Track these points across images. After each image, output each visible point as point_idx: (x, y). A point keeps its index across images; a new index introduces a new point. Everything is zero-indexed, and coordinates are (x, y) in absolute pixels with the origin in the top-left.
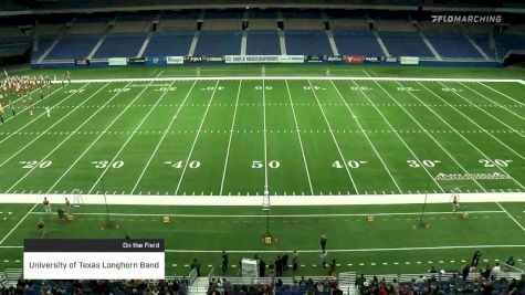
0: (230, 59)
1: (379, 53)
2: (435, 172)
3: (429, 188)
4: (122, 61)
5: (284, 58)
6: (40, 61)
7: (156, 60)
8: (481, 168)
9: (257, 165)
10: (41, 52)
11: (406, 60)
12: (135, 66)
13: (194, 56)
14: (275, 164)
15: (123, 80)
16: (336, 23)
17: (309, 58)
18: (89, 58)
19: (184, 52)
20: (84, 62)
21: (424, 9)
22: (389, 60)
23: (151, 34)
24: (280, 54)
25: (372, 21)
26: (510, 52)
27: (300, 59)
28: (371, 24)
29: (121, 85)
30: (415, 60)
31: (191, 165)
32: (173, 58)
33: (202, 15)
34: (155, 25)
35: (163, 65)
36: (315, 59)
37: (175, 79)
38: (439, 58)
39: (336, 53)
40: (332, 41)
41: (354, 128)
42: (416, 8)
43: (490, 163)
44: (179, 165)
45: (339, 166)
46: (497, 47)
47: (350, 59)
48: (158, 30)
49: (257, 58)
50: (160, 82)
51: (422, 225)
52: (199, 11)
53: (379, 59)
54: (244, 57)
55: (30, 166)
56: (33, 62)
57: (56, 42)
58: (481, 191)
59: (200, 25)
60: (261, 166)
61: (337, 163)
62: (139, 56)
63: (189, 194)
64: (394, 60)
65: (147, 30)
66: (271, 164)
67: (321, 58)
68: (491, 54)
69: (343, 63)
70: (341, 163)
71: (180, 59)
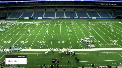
0: (53, 18)
1: (87, 16)
2: (100, 43)
3: (99, 47)
4: (28, 18)
5: (65, 17)
6: (9, 18)
7: (35, 18)
8: (111, 42)
9: (59, 42)
10: (9, 16)
11: (93, 18)
12: (31, 19)
13: (44, 17)
14: (63, 42)
15: (28, 22)
16: (77, 9)
17: (71, 17)
18: (20, 17)
19: (42, 16)
20: (19, 18)
21: (97, 6)
22: (89, 18)
23: (34, 12)
24: (64, 16)
25: (85, 9)
26: (117, 16)
27: (69, 17)
28: (85, 10)
29: (27, 24)
30: (95, 18)
31: (44, 42)
32: (39, 17)
33: (46, 8)
34: (35, 10)
35: (37, 19)
36: (72, 18)
37: (40, 22)
38: (101, 17)
39: (77, 16)
40: (76, 13)
41: (82, 33)
42: (95, 6)
43: (113, 41)
44: (41, 42)
45: (78, 42)
46: (114, 14)
47: (80, 18)
48: (36, 11)
49: (59, 17)
50: (36, 23)
51: (97, 56)
52: (45, 7)
53: (87, 17)
54: (56, 17)
55: (6, 42)
56: (7, 18)
57: (12, 14)
58: (111, 48)
59: (45, 10)
60: (60, 42)
61: (78, 41)
62: (31, 17)
63: (43, 49)
64: (90, 18)
65: (33, 11)
66: (62, 42)
67: (74, 17)
68: (112, 16)
69: (79, 18)
70: (79, 41)
71: (41, 18)
